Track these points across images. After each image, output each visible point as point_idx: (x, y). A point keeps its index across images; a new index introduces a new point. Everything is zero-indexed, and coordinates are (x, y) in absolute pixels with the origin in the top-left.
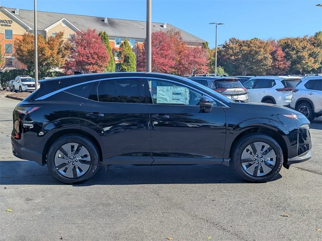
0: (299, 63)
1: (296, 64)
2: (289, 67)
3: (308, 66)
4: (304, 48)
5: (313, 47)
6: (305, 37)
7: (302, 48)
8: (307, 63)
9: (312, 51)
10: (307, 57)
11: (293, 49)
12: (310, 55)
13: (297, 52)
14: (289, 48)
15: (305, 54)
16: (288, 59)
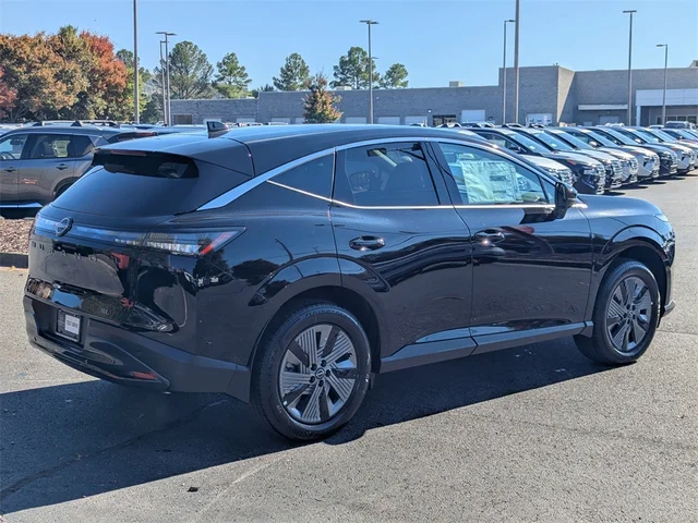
0: (34, 92)
1: (27, 96)
2: (14, 101)
3: (55, 100)
4: (43, 60)
5: (61, 59)
6: (39, 35)
7: (39, 59)
8: (53, 93)
9: (61, 68)
10: (51, 80)
11: (20, 61)
12: (57, 77)
13: (30, 68)
14: (11, 58)
15: (46, 73)
16: (11, 85)
